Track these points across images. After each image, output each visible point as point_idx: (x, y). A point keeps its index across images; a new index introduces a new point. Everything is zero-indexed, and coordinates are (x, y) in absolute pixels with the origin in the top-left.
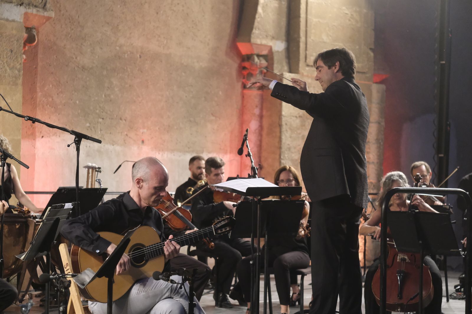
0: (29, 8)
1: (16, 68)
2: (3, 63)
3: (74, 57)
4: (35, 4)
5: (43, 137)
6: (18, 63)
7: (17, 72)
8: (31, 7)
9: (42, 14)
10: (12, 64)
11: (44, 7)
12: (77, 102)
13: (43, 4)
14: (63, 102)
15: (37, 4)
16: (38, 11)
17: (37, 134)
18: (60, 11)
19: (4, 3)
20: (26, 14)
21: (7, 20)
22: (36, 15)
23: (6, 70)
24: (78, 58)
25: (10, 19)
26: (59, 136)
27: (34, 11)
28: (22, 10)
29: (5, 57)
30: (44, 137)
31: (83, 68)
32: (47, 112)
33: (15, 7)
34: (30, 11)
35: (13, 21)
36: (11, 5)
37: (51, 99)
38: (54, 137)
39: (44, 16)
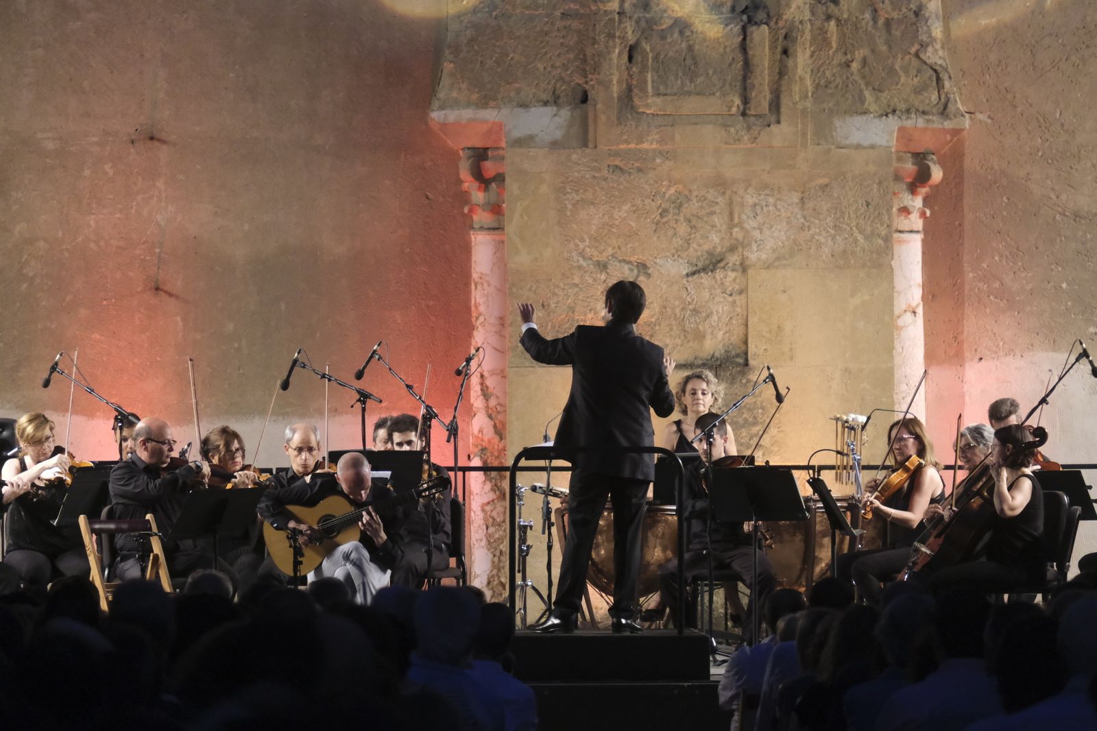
0: (908, 118)
1: (879, 236)
2: (849, 229)
3: (1053, 196)
4: (921, 109)
5: (981, 359)
6: (882, 225)
7: (880, 241)
8: (913, 116)
9: (937, 126)
10: (869, 229)
11: (944, 112)
12: (1064, 285)
13: (941, 106)
14: (1028, 288)
15: (927, 108)
16: (928, 121)
17: (967, 354)
18: (1015, 107)
19: (851, 116)
20: (901, 129)
21: (858, 147)
22: (925, 129)
23: (856, 241)
24: (1064, 197)
25: (866, 143)
26: (1022, 356)
27: (921, 122)
28: (893, 123)
29: (853, 216)
30: (983, 361)
31: (1077, 216)
32: (988, 310)
33: (876, 120)
34: (909, 123)
35: (872, 147)
36: (864, 118)
37: (997, 285)
38: (1009, 359)
39: (944, 129)
